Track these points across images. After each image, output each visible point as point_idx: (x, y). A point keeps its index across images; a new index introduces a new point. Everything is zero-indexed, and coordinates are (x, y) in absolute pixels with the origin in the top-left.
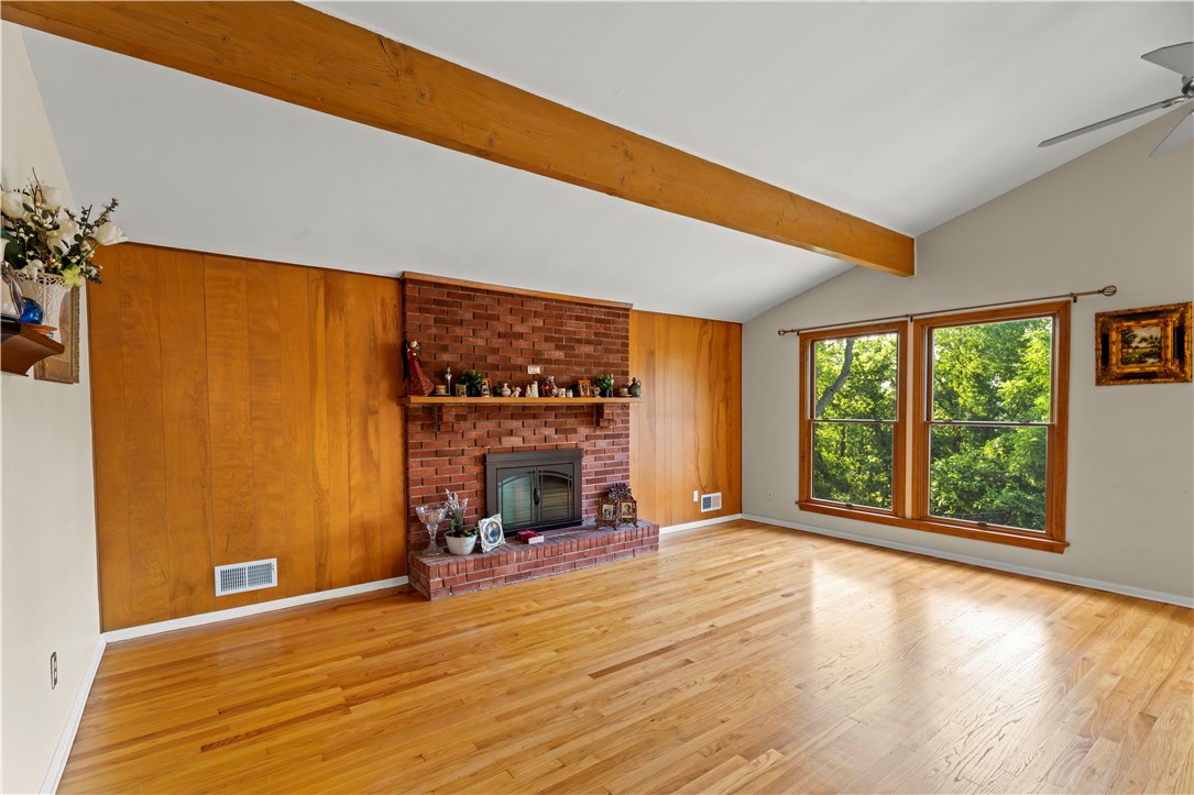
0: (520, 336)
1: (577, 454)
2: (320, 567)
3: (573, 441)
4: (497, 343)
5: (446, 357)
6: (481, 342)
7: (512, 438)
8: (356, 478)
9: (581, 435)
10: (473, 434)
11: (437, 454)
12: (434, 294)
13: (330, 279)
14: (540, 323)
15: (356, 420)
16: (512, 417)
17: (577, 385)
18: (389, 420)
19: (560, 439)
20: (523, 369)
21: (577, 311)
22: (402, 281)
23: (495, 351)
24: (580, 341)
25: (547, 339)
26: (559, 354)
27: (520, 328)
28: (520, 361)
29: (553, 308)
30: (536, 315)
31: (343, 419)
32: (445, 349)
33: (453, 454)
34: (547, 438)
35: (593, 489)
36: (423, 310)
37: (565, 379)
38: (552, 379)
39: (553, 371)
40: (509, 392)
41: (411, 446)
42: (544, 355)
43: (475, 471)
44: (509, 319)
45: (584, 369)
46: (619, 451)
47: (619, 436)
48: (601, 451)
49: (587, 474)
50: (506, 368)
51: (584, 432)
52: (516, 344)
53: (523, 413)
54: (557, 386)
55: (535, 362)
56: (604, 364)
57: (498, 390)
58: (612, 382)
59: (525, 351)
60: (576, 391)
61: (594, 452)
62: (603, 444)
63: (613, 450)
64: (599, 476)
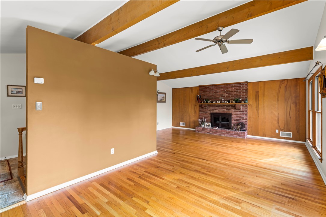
0: (218, 92)
1: (230, 115)
2: (189, 125)
3: (230, 112)
4: (214, 94)
5: (205, 97)
6: (210, 94)
7: (216, 110)
8: (194, 114)
9: (232, 111)
10: (209, 109)
11: (204, 112)
12: (203, 88)
13: (191, 88)
14: (223, 89)
15: (194, 107)
16: (217, 107)
17: (230, 101)
18: (198, 106)
19: (226, 111)
20: (219, 98)
21: (231, 85)
22: (200, 86)
23: (213, 95)
24: (232, 92)
25: (224, 92)
26: (228, 95)
27: (218, 91)
28: (218, 97)
29: (226, 86)
30: (222, 88)
31: (192, 106)
32: (204, 96)
33: (206, 112)
34: (224, 111)
35: (235, 122)
36: (202, 90)
37: (228, 99)
38: (223, 100)
39: (225, 98)
40: (214, 102)
41: (200, 110)
42: (223, 95)
43: (209, 115)
44: (216, 89)
45: (233, 97)
46: (244, 115)
47: (244, 112)
48: (238, 115)
49: (233, 119)
50: (215, 98)
51: (233, 110)
52: (217, 94)
53: (219, 106)
54: (224, 101)
55: (221, 97)
56: (239, 96)
57: (212, 102)
58: (240, 100)
59: (219, 95)
60: (229, 102)
61: (236, 115)
62: (238, 113)
63: (242, 115)
64: (237, 120)
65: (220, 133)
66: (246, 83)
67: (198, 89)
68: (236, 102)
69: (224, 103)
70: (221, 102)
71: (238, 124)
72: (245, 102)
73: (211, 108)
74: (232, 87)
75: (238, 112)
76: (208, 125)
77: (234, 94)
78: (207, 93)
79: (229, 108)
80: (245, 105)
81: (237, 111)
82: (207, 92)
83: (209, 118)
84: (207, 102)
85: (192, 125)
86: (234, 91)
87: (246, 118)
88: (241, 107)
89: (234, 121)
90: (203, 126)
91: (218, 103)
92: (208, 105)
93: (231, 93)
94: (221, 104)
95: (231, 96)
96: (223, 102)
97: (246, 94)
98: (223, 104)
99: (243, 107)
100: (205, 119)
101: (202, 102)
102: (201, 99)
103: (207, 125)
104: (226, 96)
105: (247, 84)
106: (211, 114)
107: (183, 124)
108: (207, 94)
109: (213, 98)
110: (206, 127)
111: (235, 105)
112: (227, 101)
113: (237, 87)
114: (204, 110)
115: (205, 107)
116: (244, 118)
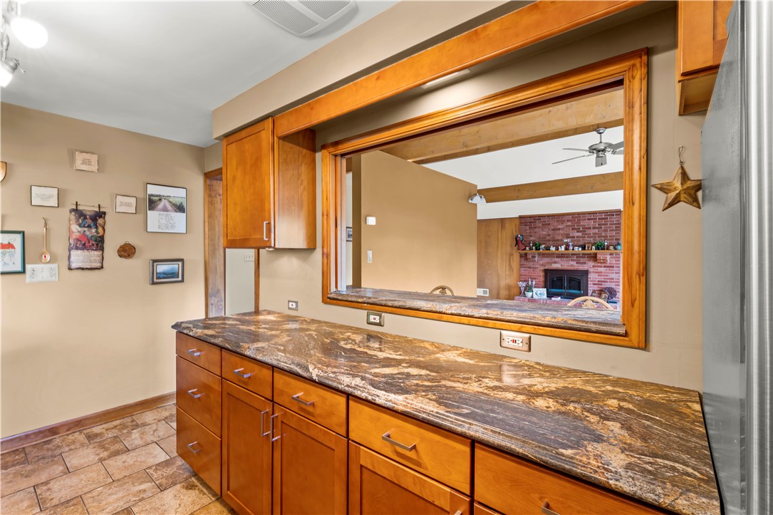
0: (559, 229)
1: (586, 273)
2: (498, 294)
3: (584, 267)
4: (551, 232)
5: (532, 238)
6: (544, 233)
7: (556, 265)
8: (507, 272)
9: (589, 265)
10: (541, 262)
11: (529, 268)
12: (528, 220)
13: (502, 221)
14: (569, 223)
15: (508, 257)
16: (557, 257)
17: (585, 246)
18: (516, 257)
19: (578, 266)
20: (562, 240)
21: (588, 216)
22: (521, 217)
23: (549, 235)
24: (590, 228)
25: (573, 229)
26: (580, 234)
27: (560, 227)
28: (560, 238)
29: (576, 217)
30: (568, 221)
31: (504, 256)
32: (531, 236)
33: (534, 268)
34: (572, 266)
35: (596, 288)
36: (525, 225)
37: (581, 243)
38: (571, 244)
39: (575, 240)
40: (553, 249)
41: (521, 265)
42: (571, 235)
43: (542, 274)
44: (556, 224)
45: (592, 239)
46: (613, 273)
47: (613, 267)
48: (601, 272)
49: (592, 281)
50: (554, 241)
51: (591, 264)
52: (558, 232)
53: (562, 256)
54: (574, 246)
55: (567, 238)
56: (604, 237)
57: (548, 248)
58: (606, 244)
59: (562, 235)
60: (584, 248)
61: (596, 272)
62: (602, 269)
63: (608, 273)
64: (600, 283)
66: (618, 212)
67: (517, 222)
68: (597, 248)
69: (573, 249)
70: (566, 249)
71: (601, 291)
72: (615, 249)
73: (546, 260)
74: (588, 219)
75: (601, 267)
76: (540, 294)
77: (594, 234)
78: (536, 230)
79: (582, 260)
80: (616, 254)
81: (599, 265)
82: (536, 228)
83: (542, 279)
84: (538, 249)
85: (504, 293)
86: (594, 228)
87: (619, 279)
88: (608, 257)
89: (594, 284)
90: (529, 294)
91: (560, 249)
92: (539, 254)
93: (587, 230)
94: (567, 252)
95: (588, 237)
96: (571, 248)
97: (618, 233)
98: (570, 251)
99: (611, 258)
100: (532, 281)
101: (527, 248)
102: (523, 242)
104: (578, 237)
105: (619, 215)
106: (546, 271)
107: (485, 292)
108: (536, 233)
109: (549, 241)
110: (535, 297)
111: (596, 254)
112: (579, 246)
113: (599, 219)
114: (531, 264)
115: (534, 257)
116: (613, 279)
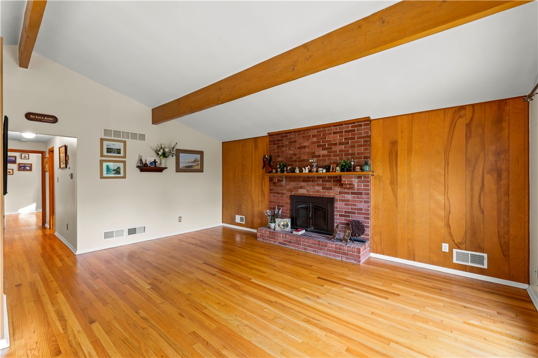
0: (305, 147)
1: (332, 201)
2: (252, 222)
3: (330, 194)
4: (297, 151)
5: (280, 159)
6: (291, 152)
7: (302, 190)
8: (260, 198)
9: (334, 192)
10: (288, 187)
11: (278, 193)
13: (256, 140)
14: (315, 140)
16: (304, 181)
17: (329, 167)
19: (324, 192)
20: (308, 160)
21: (333, 129)
23: (295, 155)
24: (336, 144)
25: (318, 146)
26: (325, 152)
27: (306, 144)
28: (306, 158)
29: (321, 131)
30: (314, 136)
31: (258, 180)
32: (279, 156)
33: (282, 194)
34: (318, 191)
35: (343, 220)
36: (274, 144)
37: (327, 163)
38: (315, 164)
39: (321, 160)
40: (297, 171)
41: (270, 190)
42: (317, 154)
43: (289, 201)
44: (301, 141)
45: (338, 158)
46: (361, 202)
47: (361, 194)
48: (348, 201)
49: (338, 211)
50: (300, 161)
51: (337, 189)
52: (303, 150)
53: (307, 179)
54: (318, 167)
55: (313, 157)
56: (351, 154)
57: (293, 171)
58: (353, 163)
59: (308, 153)
60: (328, 170)
61: (343, 201)
62: (349, 197)
63: (356, 201)
64: (347, 214)
65: (305, 245)
66: (367, 121)
67: (267, 140)
68: (342, 170)
69: (317, 171)
70: (310, 171)
71: (348, 224)
72: (362, 170)
73: (293, 184)
74: (334, 133)
75: (348, 193)
77: (340, 151)
78: (284, 149)
79: (328, 185)
80: (365, 177)
81: (346, 191)
82: (283, 146)
83: (288, 207)
84: (282, 171)
85: (257, 221)
86: (340, 144)
87: (368, 210)
88: (355, 181)
89: (341, 216)
90: (272, 225)
91: (304, 172)
92: (286, 177)
93: (333, 147)
94: (311, 174)
95: (334, 156)
96: (315, 169)
97: (366, 149)
98: (314, 174)
99: (359, 182)
100: (279, 209)
101: (274, 171)
102: (272, 164)
103: (282, 224)
104: (323, 156)
105: (367, 125)
106: (292, 197)
107: (242, 219)
108: (283, 152)
109: (295, 161)
110: (277, 228)
111: (340, 177)
112: (323, 168)
113: (346, 132)
114: (279, 189)
115: (279, 181)
116: (361, 209)
